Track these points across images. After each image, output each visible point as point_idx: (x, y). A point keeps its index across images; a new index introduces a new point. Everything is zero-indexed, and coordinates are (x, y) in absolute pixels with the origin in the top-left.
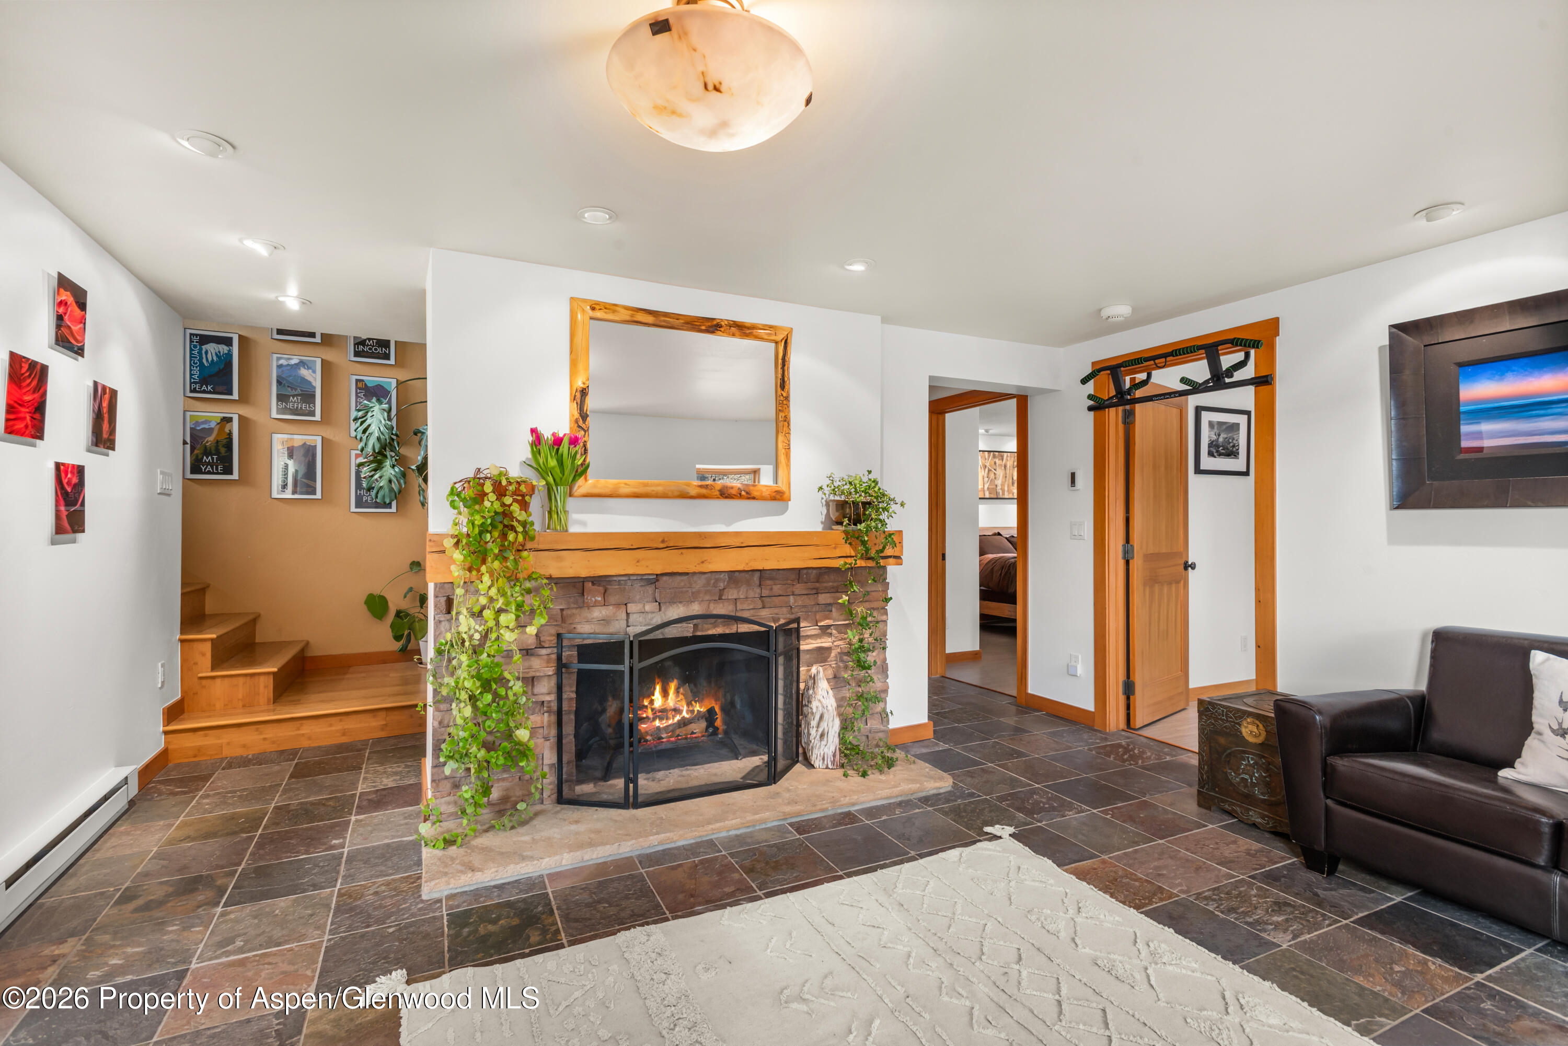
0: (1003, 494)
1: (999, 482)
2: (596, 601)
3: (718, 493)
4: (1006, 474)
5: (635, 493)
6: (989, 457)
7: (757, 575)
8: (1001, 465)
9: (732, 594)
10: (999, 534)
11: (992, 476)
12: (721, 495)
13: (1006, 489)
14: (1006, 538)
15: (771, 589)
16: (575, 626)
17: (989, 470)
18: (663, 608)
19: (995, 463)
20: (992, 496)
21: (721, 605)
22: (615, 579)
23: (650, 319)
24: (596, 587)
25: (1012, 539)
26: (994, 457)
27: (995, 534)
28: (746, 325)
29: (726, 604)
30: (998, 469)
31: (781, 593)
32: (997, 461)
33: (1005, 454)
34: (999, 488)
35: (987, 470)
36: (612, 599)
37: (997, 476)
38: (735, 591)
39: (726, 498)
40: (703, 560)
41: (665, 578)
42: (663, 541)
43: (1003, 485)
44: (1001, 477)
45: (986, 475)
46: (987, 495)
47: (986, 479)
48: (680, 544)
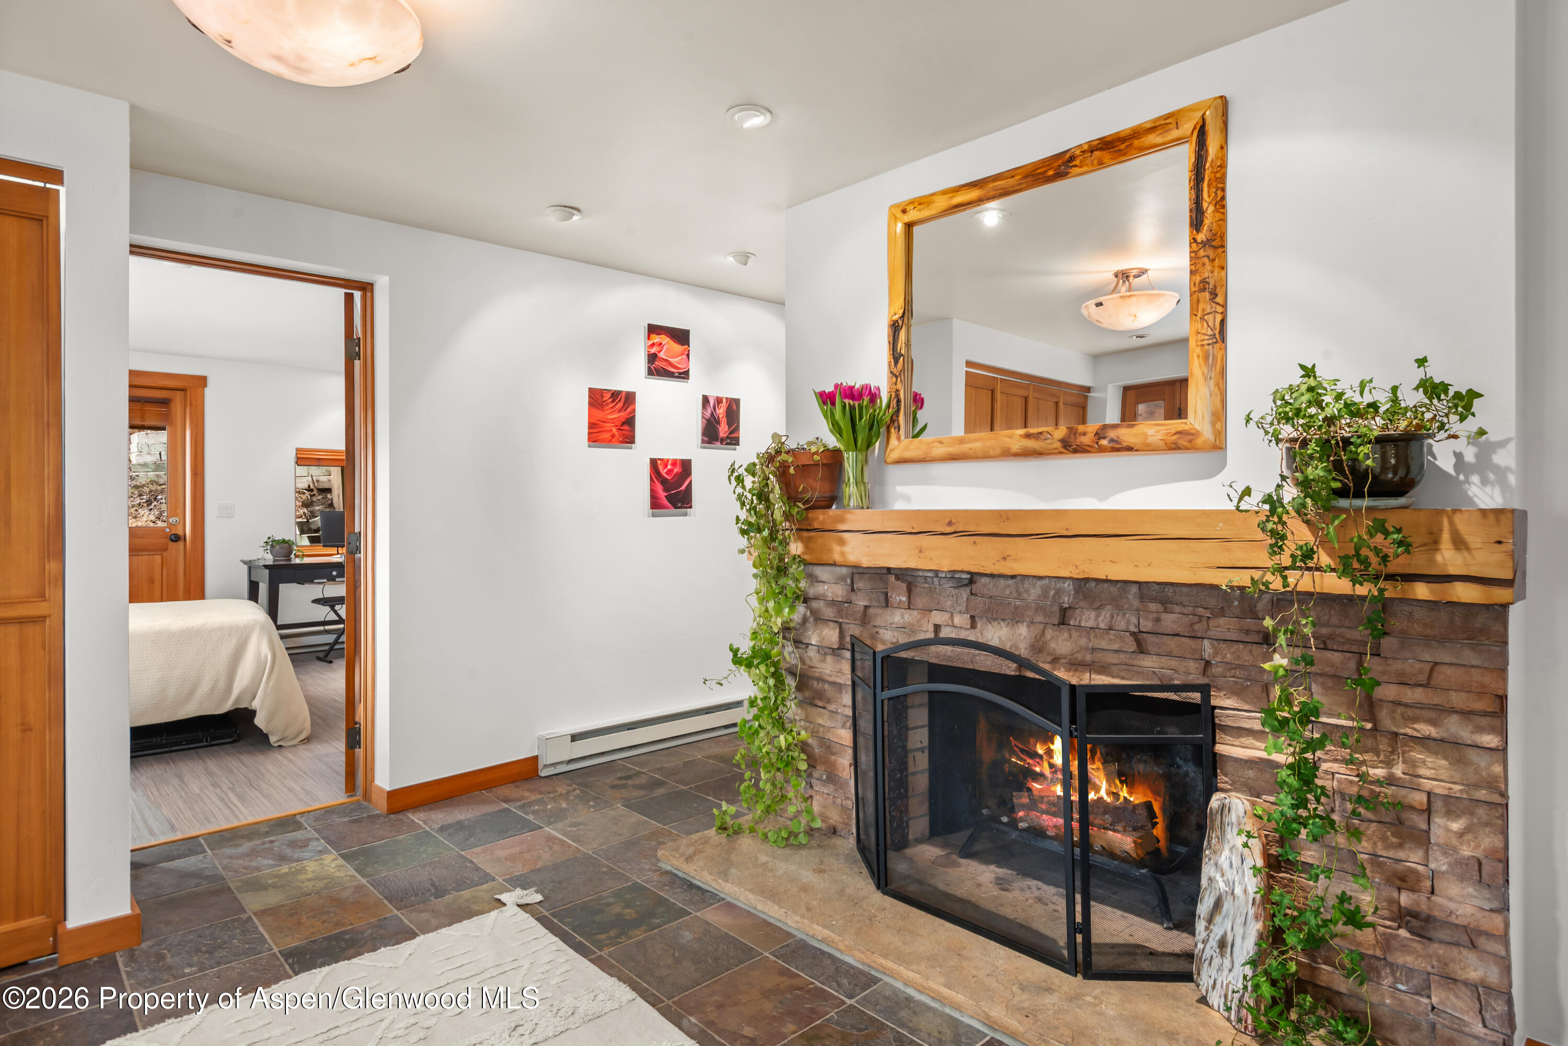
2: (901, 601)
3: (1058, 445)
5: (949, 454)
7: (1134, 589)
9: (1087, 618)
12: (1065, 447)
15: (1158, 620)
16: (878, 630)
18: (979, 625)
21: (1066, 635)
22: (921, 574)
23: (973, 194)
24: (899, 582)
28: (1122, 135)
29: (1075, 634)
31: (1180, 630)
36: (920, 602)
38: (1093, 614)
39: (1075, 451)
40: (1005, 555)
41: (984, 580)
42: (950, 523)
48: (972, 528)
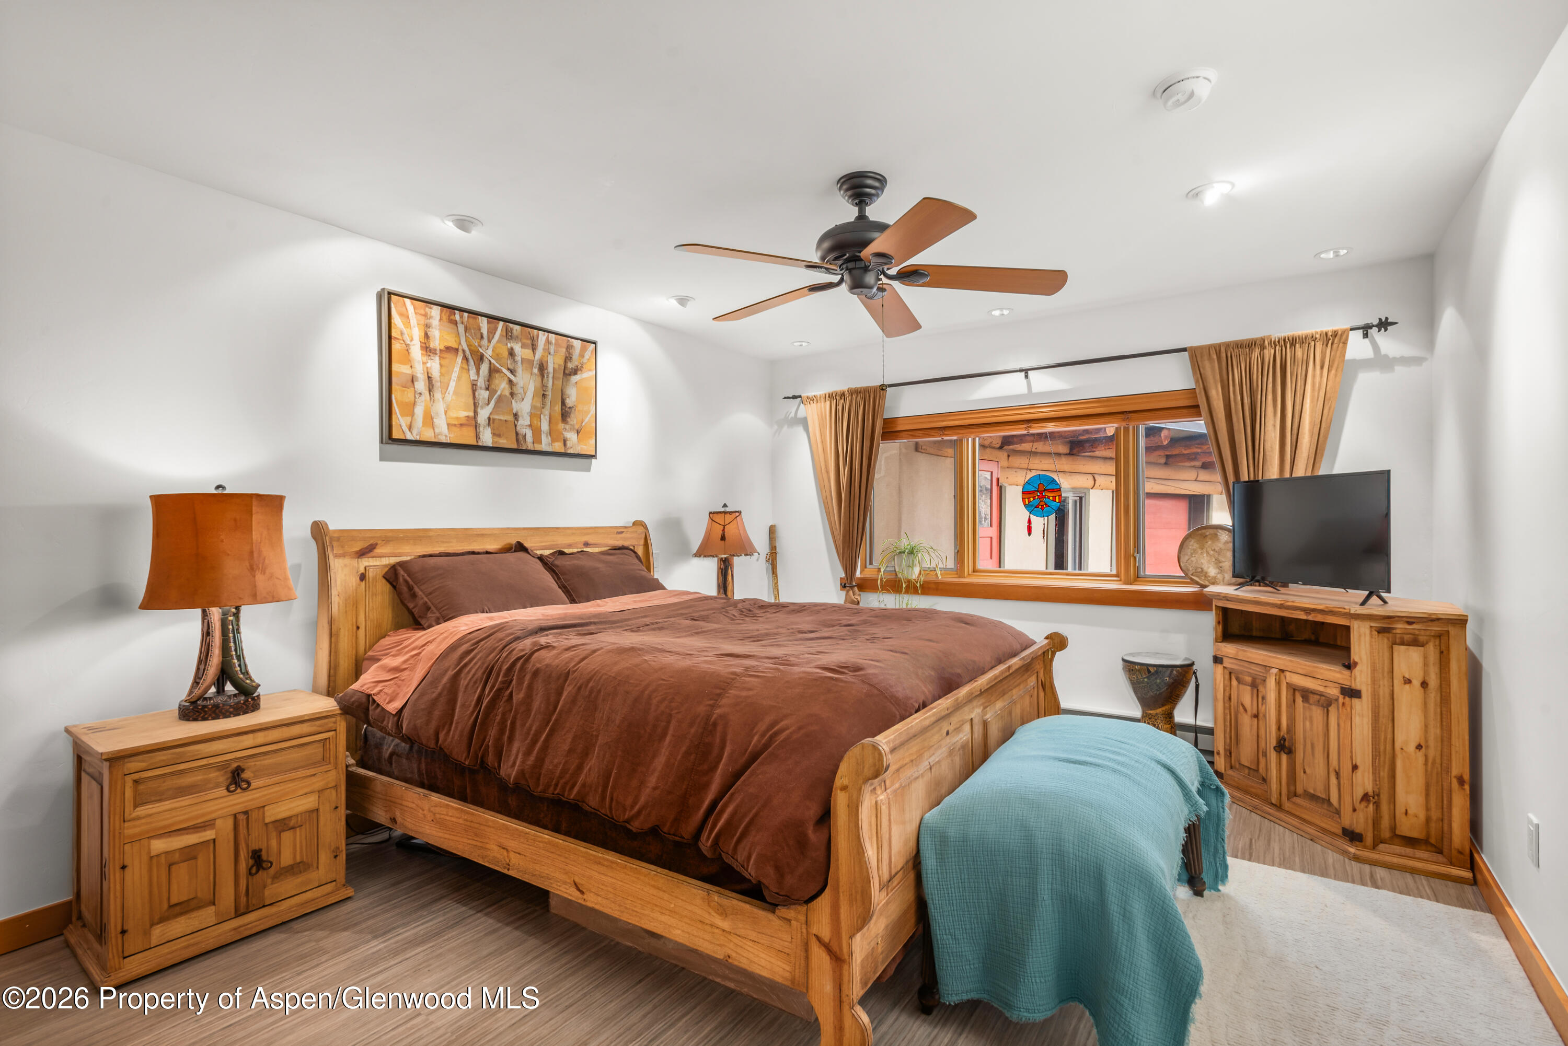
0: (537, 439)
1: (524, 406)
4: (544, 386)
6: (492, 332)
8: (530, 363)
10: (520, 547)
11: (502, 387)
13: (545, 426)
14: (541, 558)
17: (493, 371)
19: (511, 353)
20: (503, 442)
25: (560, 562)
26: (508, 335)
27: (507, 549)
30: (520, 370)
32: (517, 348)
33: (542, 337)
34: (524, 421)
35: (484, 368)
37: (518, 390)
43: (535, 415)
44: (530, 394)
45: (481, 383)
46: (487, 438)
47: (483, 394)
